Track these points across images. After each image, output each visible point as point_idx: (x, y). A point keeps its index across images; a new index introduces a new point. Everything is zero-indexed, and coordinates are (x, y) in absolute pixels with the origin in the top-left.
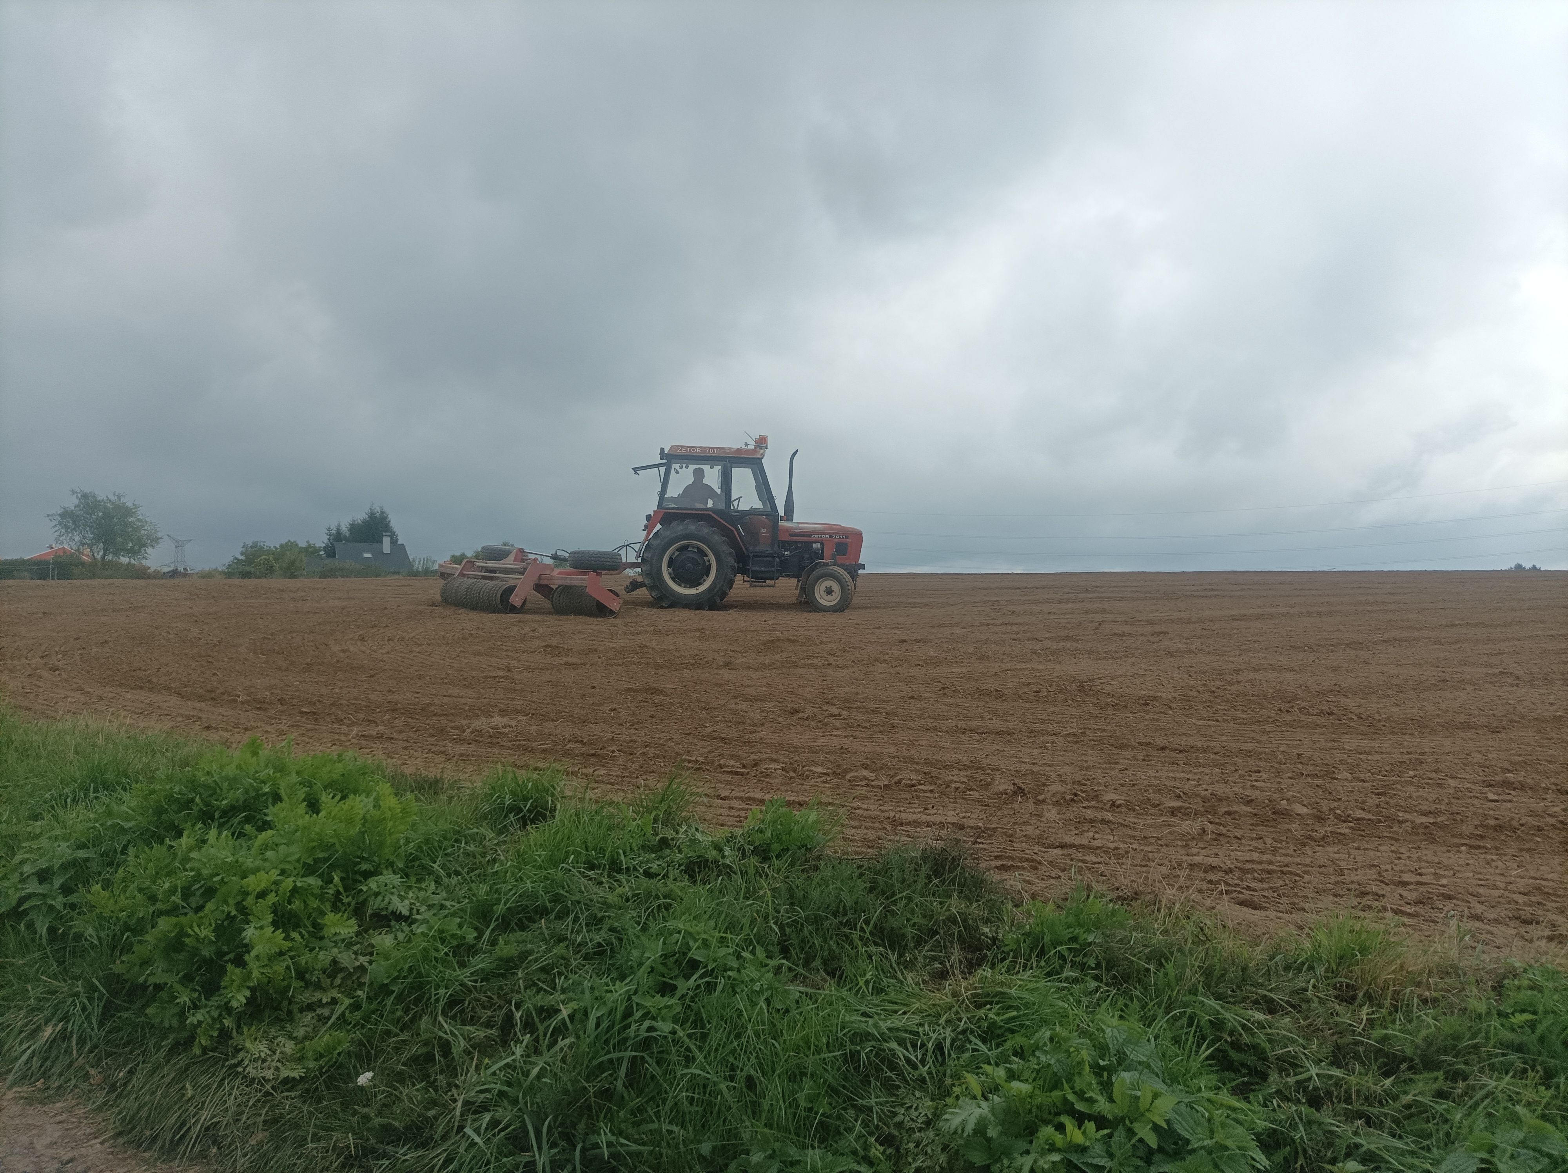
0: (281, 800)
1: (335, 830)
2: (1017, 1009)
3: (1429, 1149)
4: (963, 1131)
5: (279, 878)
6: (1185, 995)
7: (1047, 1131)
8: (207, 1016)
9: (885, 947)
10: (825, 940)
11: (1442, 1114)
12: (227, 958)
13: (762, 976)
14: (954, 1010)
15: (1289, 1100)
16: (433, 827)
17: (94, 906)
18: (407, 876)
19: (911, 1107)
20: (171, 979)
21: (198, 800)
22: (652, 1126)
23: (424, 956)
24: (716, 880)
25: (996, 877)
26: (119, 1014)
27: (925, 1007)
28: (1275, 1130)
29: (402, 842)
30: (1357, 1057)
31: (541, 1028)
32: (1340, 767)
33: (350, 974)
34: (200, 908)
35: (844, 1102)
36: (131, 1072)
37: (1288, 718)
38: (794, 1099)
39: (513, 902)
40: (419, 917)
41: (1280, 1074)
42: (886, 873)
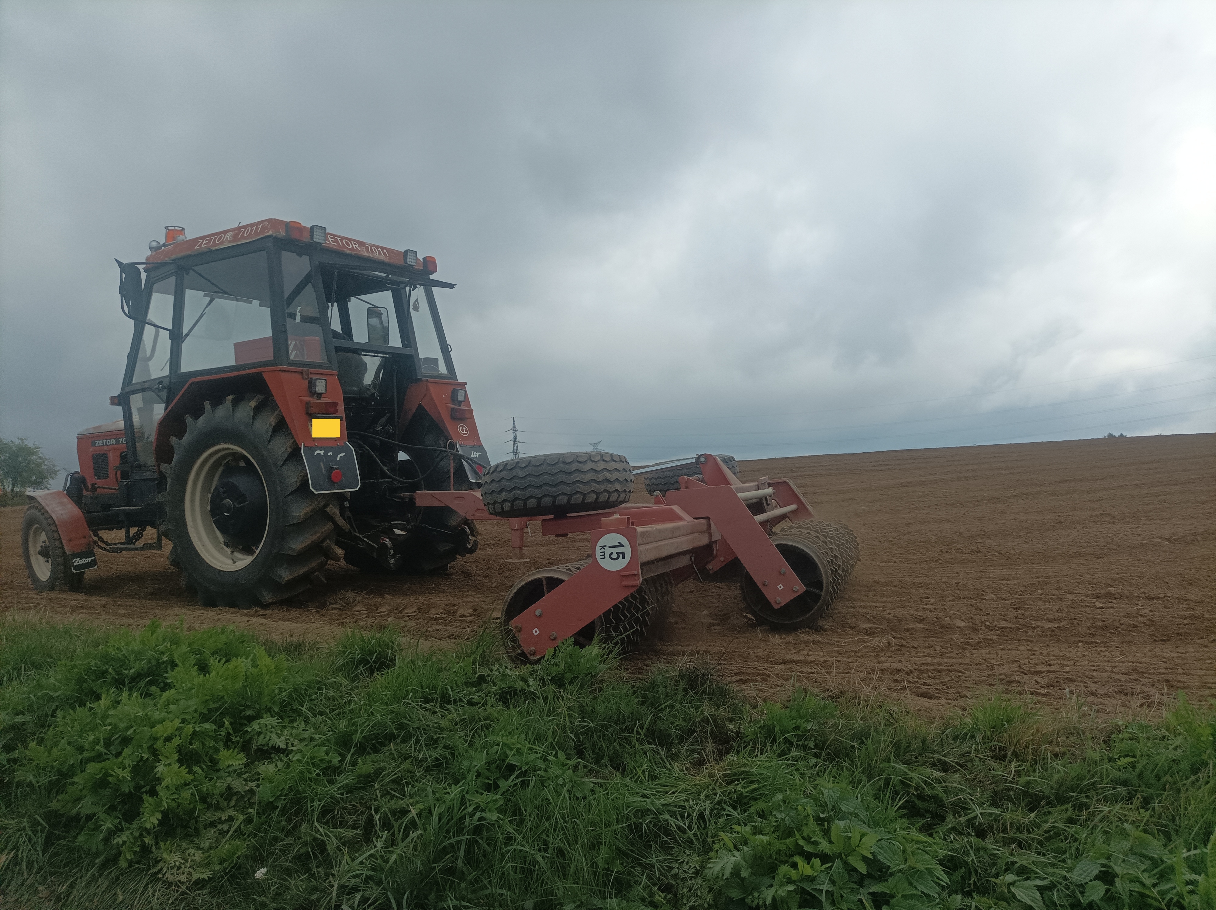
0: (177, 665)
1: (223, 686)
2: (758, 782)
3: (1064, 861)
4: (723, 875)
5: (181, 725)
6: (881, 763)
7: (784, 869)
8: (130, 836)
9: (656, 745)
10: (610, 742)
11: (1072, 835)
12: (144, 790)
13: (564, 772)
14: (711, 787)
15: (962, 834)
16: (300, 679)
17: (31, 759)
18: (282, 718)
19: (683, 862)
20: (100, 811)
21: (110, 670)
22: (487, 892)
23: (300, 777)
24: (524, 703)
25: (736, 687)
26: (58, 842)
27: (689, 787)
28: (953, 856)
29: (277, 692)
30: (1009, 799)
31: (396, 825)
32: (987, 590)
33: (242, 796)
34: (118, 755)
35: (633, 862)
36: (72, 886)
37: (948, 557)
38: (595, 862)
39: (367, 732)
40: (294, 748)
41: (954, 815)
42: (654, 688)
